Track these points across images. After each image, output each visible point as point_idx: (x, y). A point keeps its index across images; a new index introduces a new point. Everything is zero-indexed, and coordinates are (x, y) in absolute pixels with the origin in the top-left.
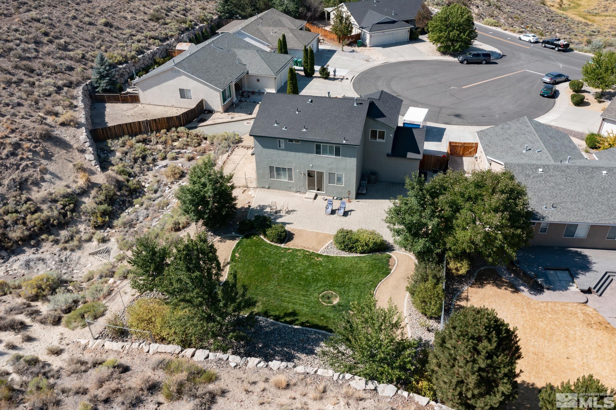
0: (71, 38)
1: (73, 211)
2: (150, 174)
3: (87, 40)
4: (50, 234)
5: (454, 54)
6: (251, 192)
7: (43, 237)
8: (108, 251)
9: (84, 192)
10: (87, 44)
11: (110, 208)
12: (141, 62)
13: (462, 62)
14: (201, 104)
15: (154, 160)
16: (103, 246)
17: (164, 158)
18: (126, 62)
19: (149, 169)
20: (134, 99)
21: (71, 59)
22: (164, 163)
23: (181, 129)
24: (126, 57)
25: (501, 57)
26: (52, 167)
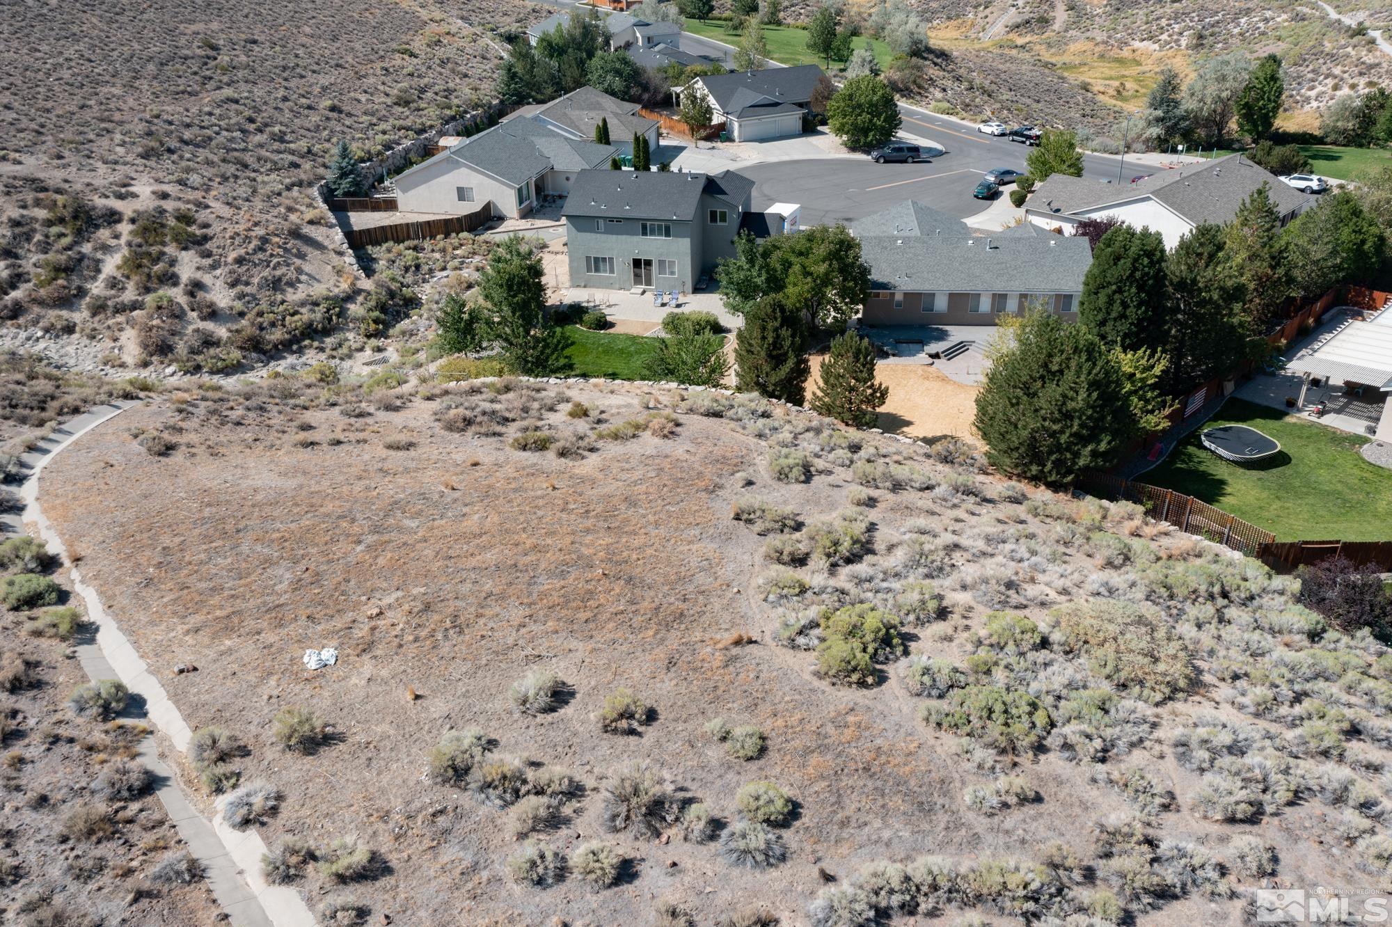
0: (286, 126)
1: (339, 316)
2: (427, 287)
3: (309, 130)
4: (313, 340)
5: (867, 149)
6: (563, 292)
7: (307, 342)
8: (385, 361)
9: (350, 298)
10: (309, 134)
11: (383, 316)
12: (390, 161)
13: (877, 161)
14: (487, 207)
15: (431, 271)
16: (379, 356)
17: (444, 269)
18: (370, 160)
19: (424, 281)
20: (391, 205)
21: (292, 153)
22: (445, 273)
23: (464, 235)
24: (369, 152)
25: (940, 154)
26: (307, 268)
